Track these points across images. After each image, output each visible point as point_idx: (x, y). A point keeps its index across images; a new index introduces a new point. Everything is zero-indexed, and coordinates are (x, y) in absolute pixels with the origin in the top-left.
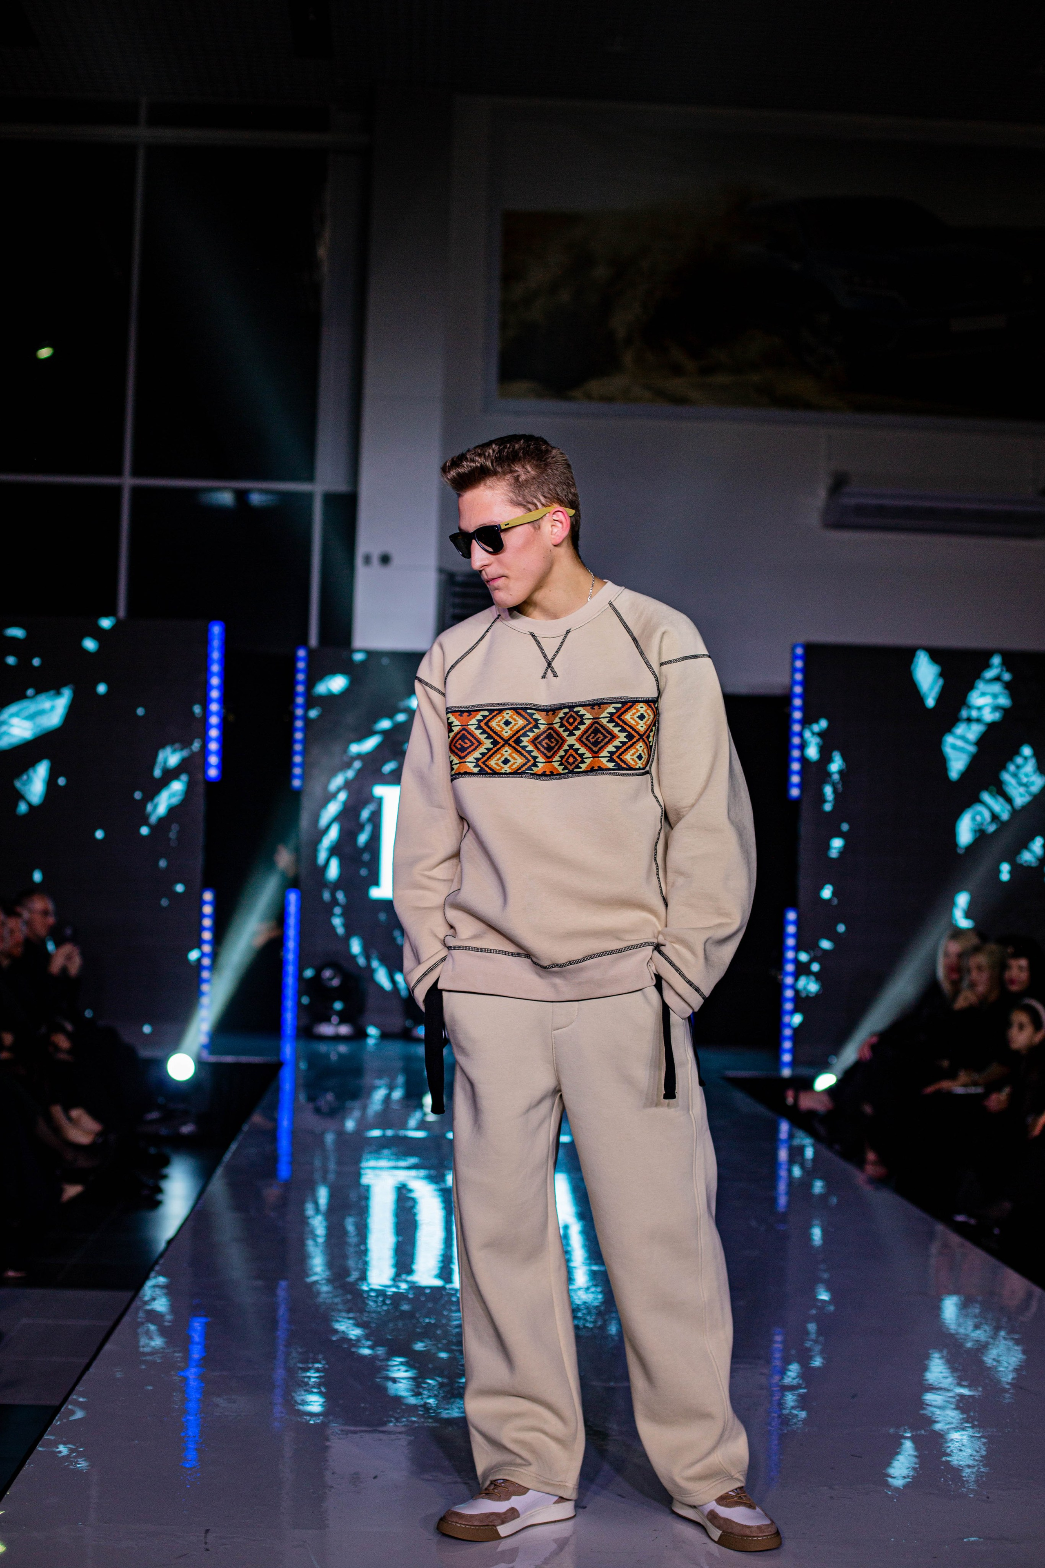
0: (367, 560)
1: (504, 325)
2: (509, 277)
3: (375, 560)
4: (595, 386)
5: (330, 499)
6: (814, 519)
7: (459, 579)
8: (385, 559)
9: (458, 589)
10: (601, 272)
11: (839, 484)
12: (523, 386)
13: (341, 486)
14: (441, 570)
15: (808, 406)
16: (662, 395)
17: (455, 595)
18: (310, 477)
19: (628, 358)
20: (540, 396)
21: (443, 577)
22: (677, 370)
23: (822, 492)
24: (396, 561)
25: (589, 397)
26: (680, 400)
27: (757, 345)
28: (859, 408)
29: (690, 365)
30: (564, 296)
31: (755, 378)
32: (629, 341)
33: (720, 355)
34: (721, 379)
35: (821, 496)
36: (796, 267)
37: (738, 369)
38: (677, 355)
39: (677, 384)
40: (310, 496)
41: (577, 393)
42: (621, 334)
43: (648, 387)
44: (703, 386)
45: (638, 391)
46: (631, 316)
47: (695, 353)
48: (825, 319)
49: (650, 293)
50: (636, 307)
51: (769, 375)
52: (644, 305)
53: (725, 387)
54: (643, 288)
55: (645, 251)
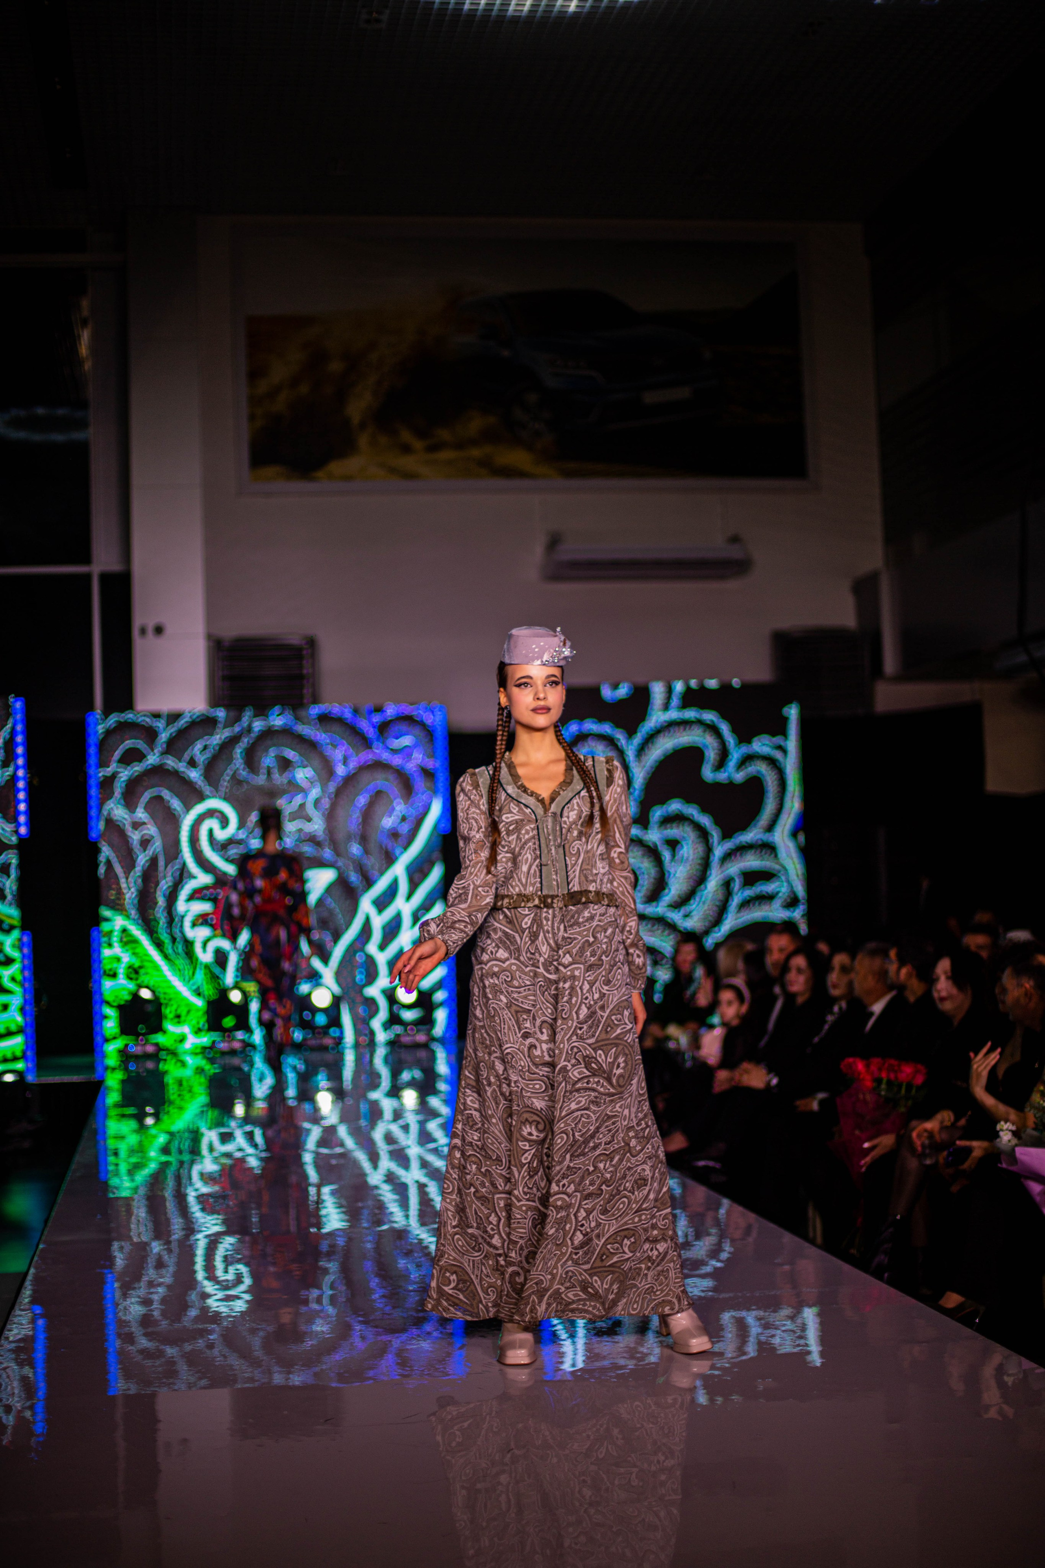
0: (143, 631)
1: (252, 417)
2: (255, 374)
3: (150, 632)
4: (335, 467)
5: (106, 578)
6: (534, 574)
8: (159, 630)
9: (225, 654)
10: (336, 366)
11: (554, 542)
12: (271, 471)
13: (115, 567)
14: (209, 638)
15: (521, 474)
16: (395, 472)
18: (86, 559)
19: (363, 440)
20: (290, 478)
21: (211, 643)
22: (406, 449)
24: (169, 630)
25: (330, 477)
26: (410, 476)
27: (475, 424)
28: (568, 474)
29: (418, 444)
30: (304, 389)
31: (476, 452)
32: (363, 426)
33: (444, 434)
34: (445, 455)
35: (538, 550)
36: (506, 353)
37: (460, 446)
38: (406, 436)
39: (407, 462)
40: (88, 577)
41: (320, 474)
42: (356, 420)
43: (381, 466)
44: (430, 462)
45: (373, 470)
46: (364, 404)
47: (422, 433)
48: (533, 398)
49: (378, 383)
50: (368, 396)
51: (488, 449)
52: (374, 393)
53: (449, 462)
54: (373, 379)
55: (372, 347)
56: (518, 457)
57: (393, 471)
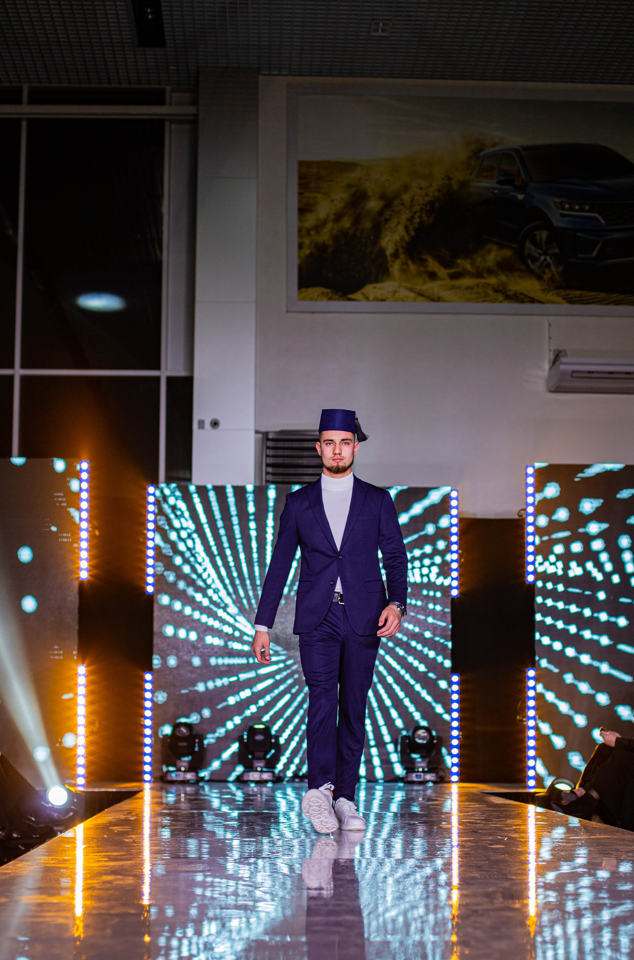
0: (201, 424)
1: (300, 246)
2: (304, 210)
3: (207, 425)
4: (370, 289)
5: (172, 381)
6: (541, 386)
7: (271, 436)
8: (215, 424)
9: (270, 444)
10: (374, 205)
11: (558, 357)
12: (316, 292)
13: (180, 372)
14: (257, 432)
15: (533, 300)
16: (422, 295)
17: (268, 448)
18: (156, 365)
19: (395, 268)
20: (330, 299)
21: (260, 436)
22: (433, 276)
23: (546, 366)
24: (224, 425)
25: (367, 299)
26: (435, 299)
27: (493, 256)
28: (571, 301)
29: (442, 272)
30: (346, 223)
31: (493, 281)
32: (395, 255)
33: (465, 264)
34: (466, 282)
35: (545, 368)
36: (521, 197)
37: (479, 275)
38: (433, 265)
39: (433, 287)
40: (157, 379)
41: (357, 295)
42: (389, 251)
43: (411, 290)
44: (453, 288)
45: (404, 293)
46: (397, 237)
47: (445, 264)
48: (544, 235)
49: (411, 219)
50: (401, 229)
51: (503, 278)
52: (406, 228)
53: (470, 288)
54: (405, 216)
55: (406, 188)
56: (529, 286)
57: (420, 294)
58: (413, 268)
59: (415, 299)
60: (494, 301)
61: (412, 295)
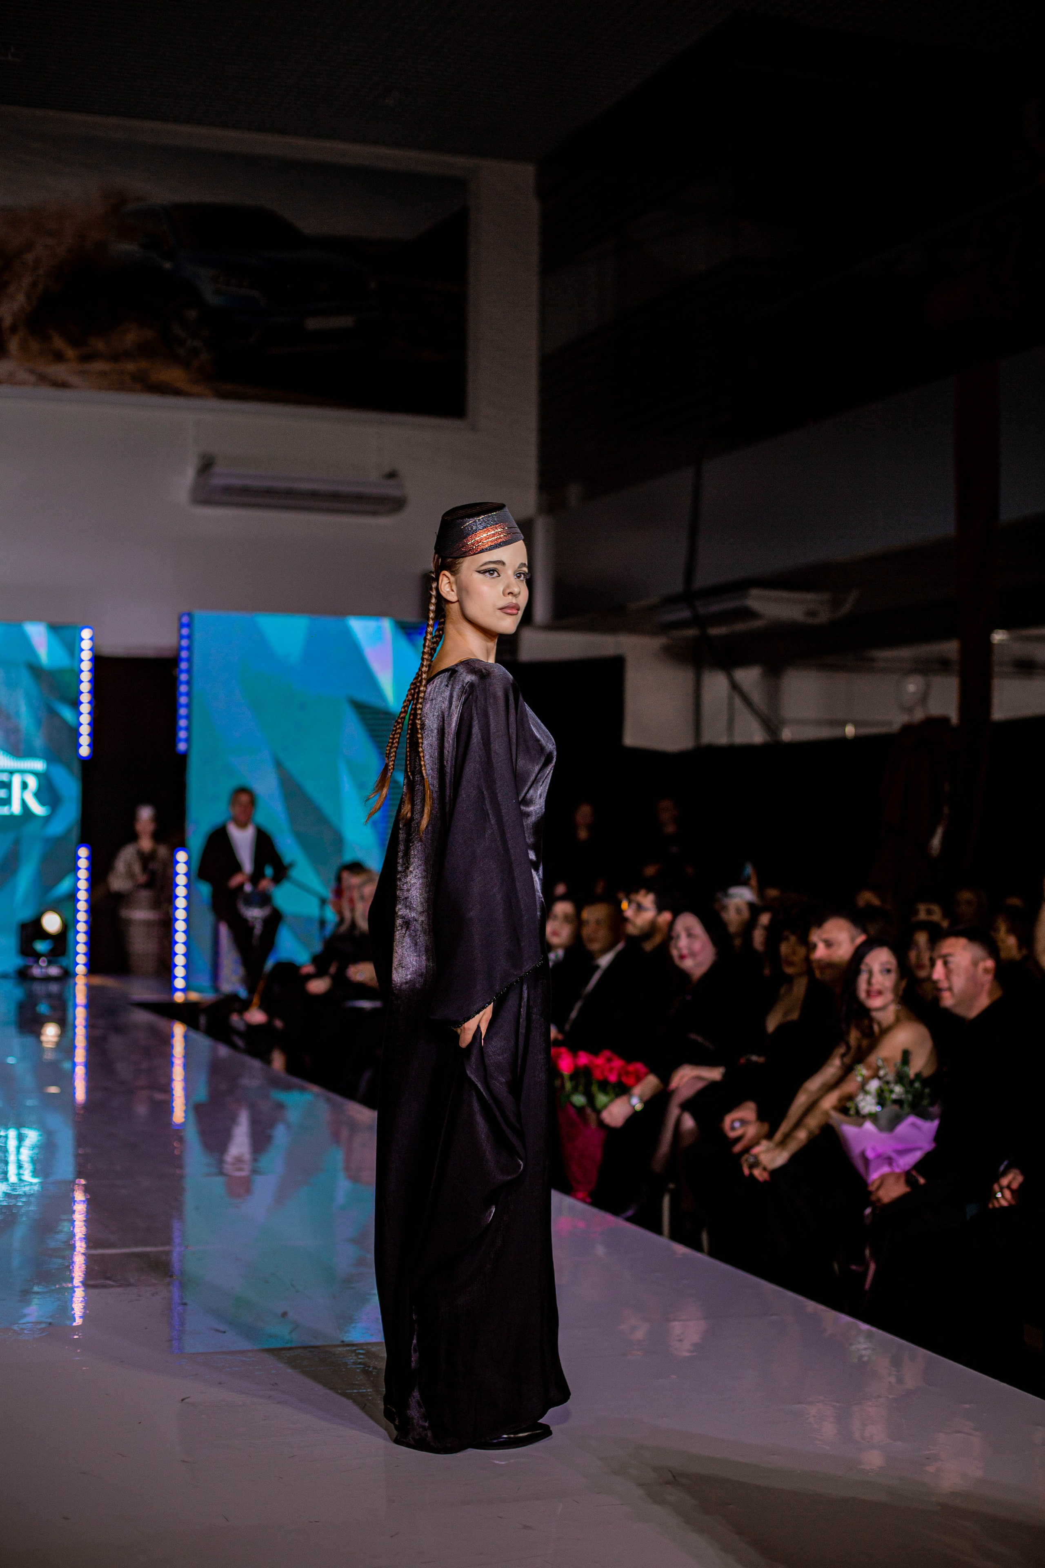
6: (183, 495)
11: (206, 466)
15: (177, 392)
16: (44, 379)
19: (14, 345)
22: (59, 357)
23: (191, 473)
26: (60, 385)
27: (131, 337)
28: (224, 396)
29: (70, 353)
31: (130, 366)
32: (14, 329)
33: (98, 344)
34: (99, 366)
35: (189, 475)
36: (168, 265)
37: (115, 357)
38: (59, 343)
39: (59, 371)
42: (8, 322)
43: (32, 371)
44: (82, 373)
45: (22, 375)
46: (16, 306)
47: (75, 342)
48: (192, 314)
49: (34, 285)
50: (21, 298)
51: (143, 364)
52: (28, 297)
53: (103, 374)
54: (27, 280)
55: (29, 246)
56: (174, 375)
58: (34, 346)
59: (35, 385)
60: (131, 390)
61: (32, 379)
